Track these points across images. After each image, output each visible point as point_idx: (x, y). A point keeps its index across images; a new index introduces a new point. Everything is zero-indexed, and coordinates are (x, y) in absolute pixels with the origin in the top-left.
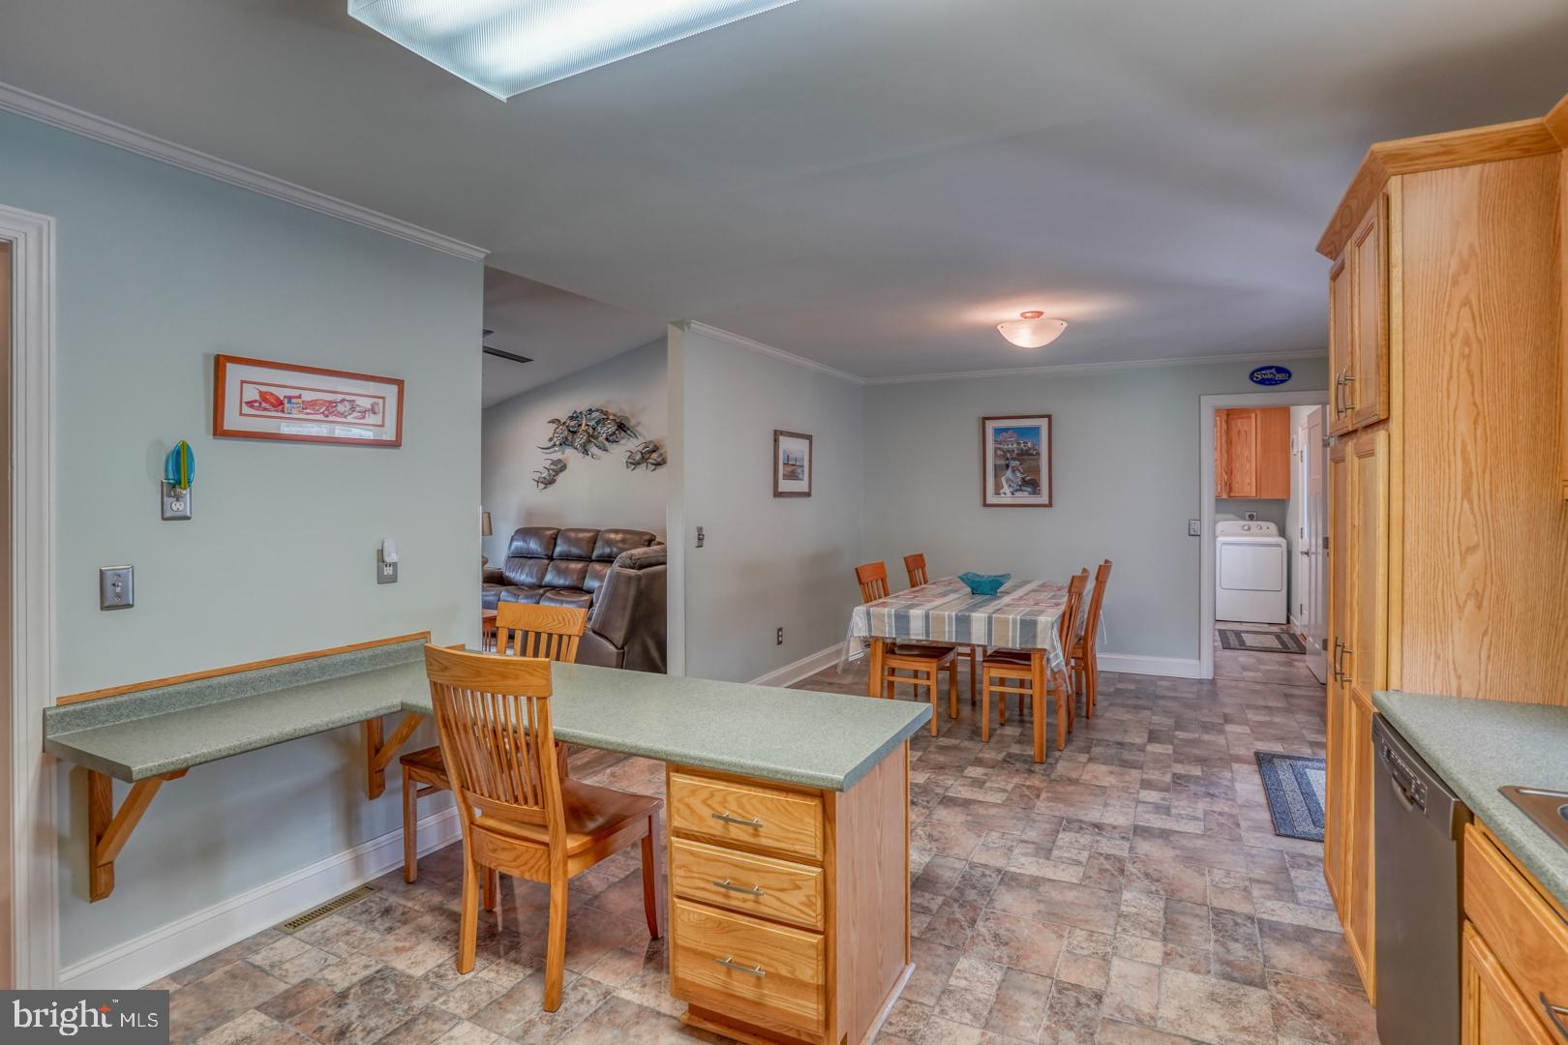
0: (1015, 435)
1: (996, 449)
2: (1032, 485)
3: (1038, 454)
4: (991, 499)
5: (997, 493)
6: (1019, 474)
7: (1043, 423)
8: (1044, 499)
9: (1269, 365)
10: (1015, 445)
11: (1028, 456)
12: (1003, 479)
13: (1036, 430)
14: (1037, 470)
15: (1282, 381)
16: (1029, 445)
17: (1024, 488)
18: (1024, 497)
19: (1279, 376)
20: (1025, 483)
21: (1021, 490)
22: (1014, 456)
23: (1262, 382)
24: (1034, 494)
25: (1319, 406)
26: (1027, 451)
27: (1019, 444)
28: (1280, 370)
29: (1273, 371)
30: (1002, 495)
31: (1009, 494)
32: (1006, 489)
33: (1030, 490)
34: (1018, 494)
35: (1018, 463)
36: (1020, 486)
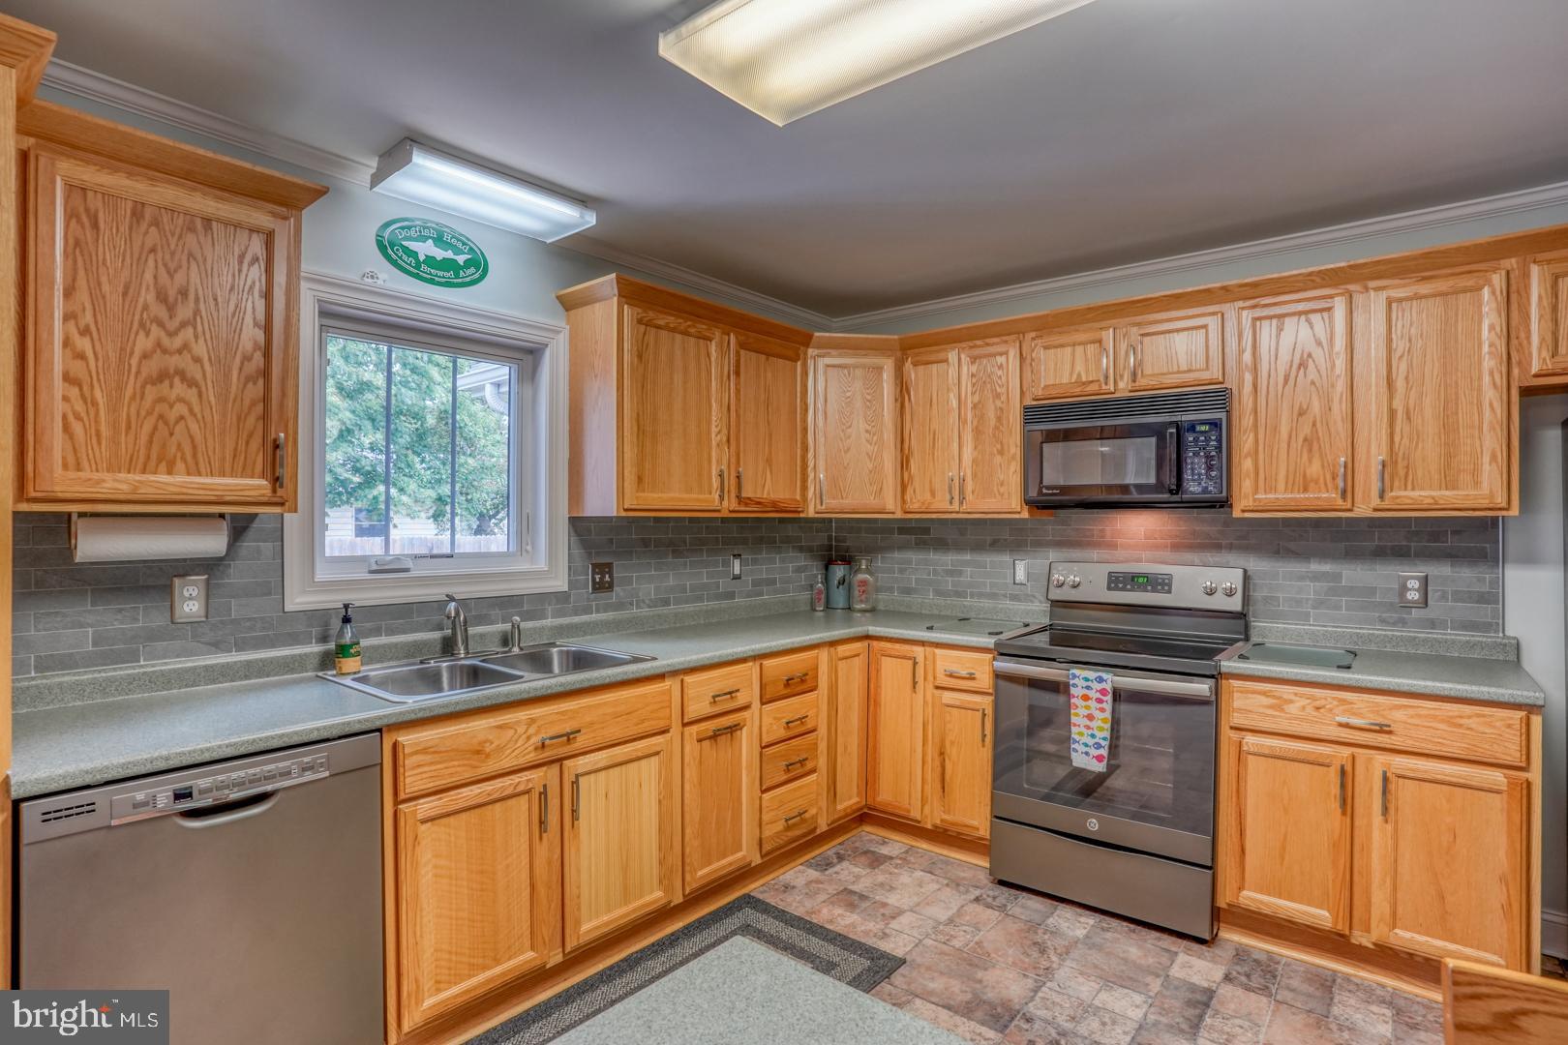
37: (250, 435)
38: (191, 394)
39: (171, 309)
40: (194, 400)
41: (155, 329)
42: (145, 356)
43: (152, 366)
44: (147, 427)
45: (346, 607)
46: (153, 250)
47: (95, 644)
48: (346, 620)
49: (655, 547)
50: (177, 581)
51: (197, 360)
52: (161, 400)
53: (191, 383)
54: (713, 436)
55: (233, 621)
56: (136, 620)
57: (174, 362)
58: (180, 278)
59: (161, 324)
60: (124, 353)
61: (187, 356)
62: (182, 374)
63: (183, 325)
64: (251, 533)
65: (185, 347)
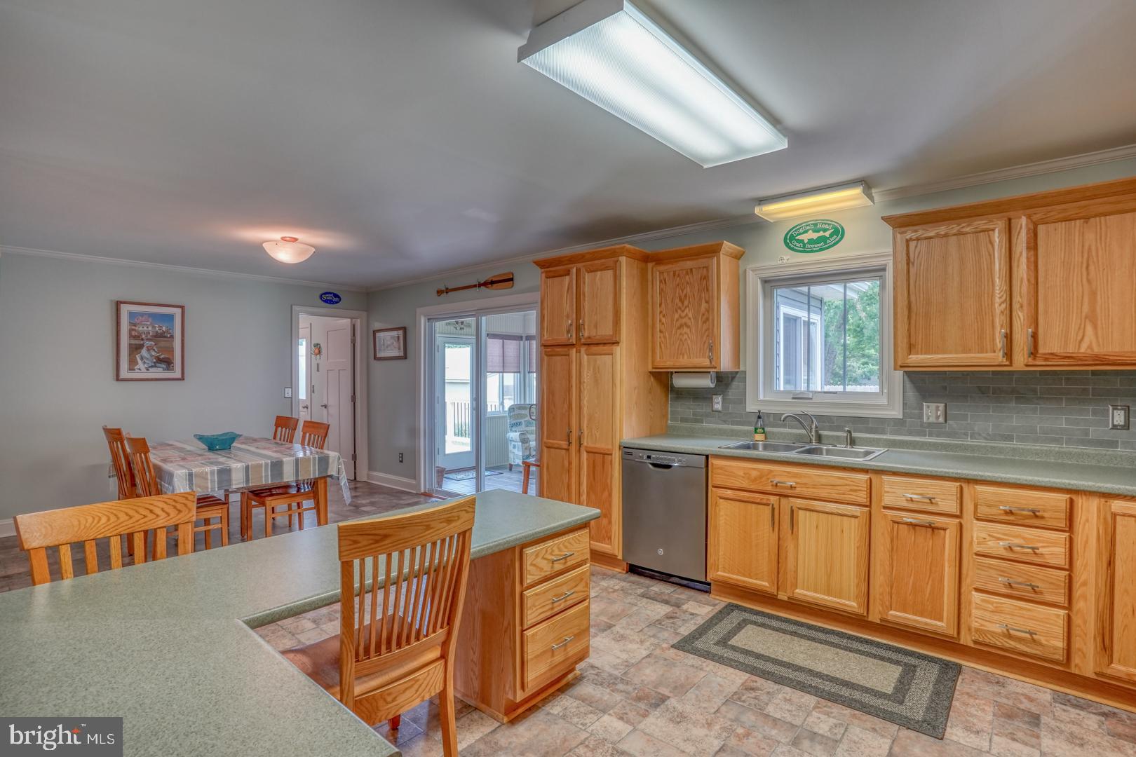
0: (150, 320)
1: (131, 330)
2: (168, 363)
3: (172, 337)
4: (124, 373)
5: (131, 369)
6: (153, 353)
7: (178, 311)
8: (178, 374)
9: (331, 291)
10: (150, 328)
11: (163, 337)
12: (138, 357)
13: (170, 318)
14: (171, 350)
15: (337, 302)
16: (164, 329)
17: (158, 365)
18: (159, 372)
19: (335, 299)
20: (159, 360)
21: (156, 367)
22: (149, 337)
23: (326, 301)
24: (168, 370)
25: (349, 320)
26: (161, 334)
27: (154, 327)
28: (336, 296)
29: (332, 295)
30: (137, 371)
31: (143, 369)
32: (140, 365)
33: (164, 366)
34: (151, 370)
35: (153, 343)
36: (154, 363)
37: (705, 343)
38: (688, 331)
39: (683, 303)
40: (689, 332)
41: (679, 311)
42: (677, 320)
43: (678, 324)
44: (678, 343)
45: (759, 412)
46: (678, 285)
47: (693, 415)
48: (759, 417)
49: (993, 394)
50: (714, 397)
51: (690, 319)
52: (681, 334)
53: (688, 327)
54: (997, 305)
55: (730, 413)
56: (702, 409)
57: (684, 320)
58: (685, 292)
59: (680, 308)
60: (672, 321)
61: (687, 318)
62: (686, 324)
63: (686, 307)
64: (736, 379)
65: (687, 315)
